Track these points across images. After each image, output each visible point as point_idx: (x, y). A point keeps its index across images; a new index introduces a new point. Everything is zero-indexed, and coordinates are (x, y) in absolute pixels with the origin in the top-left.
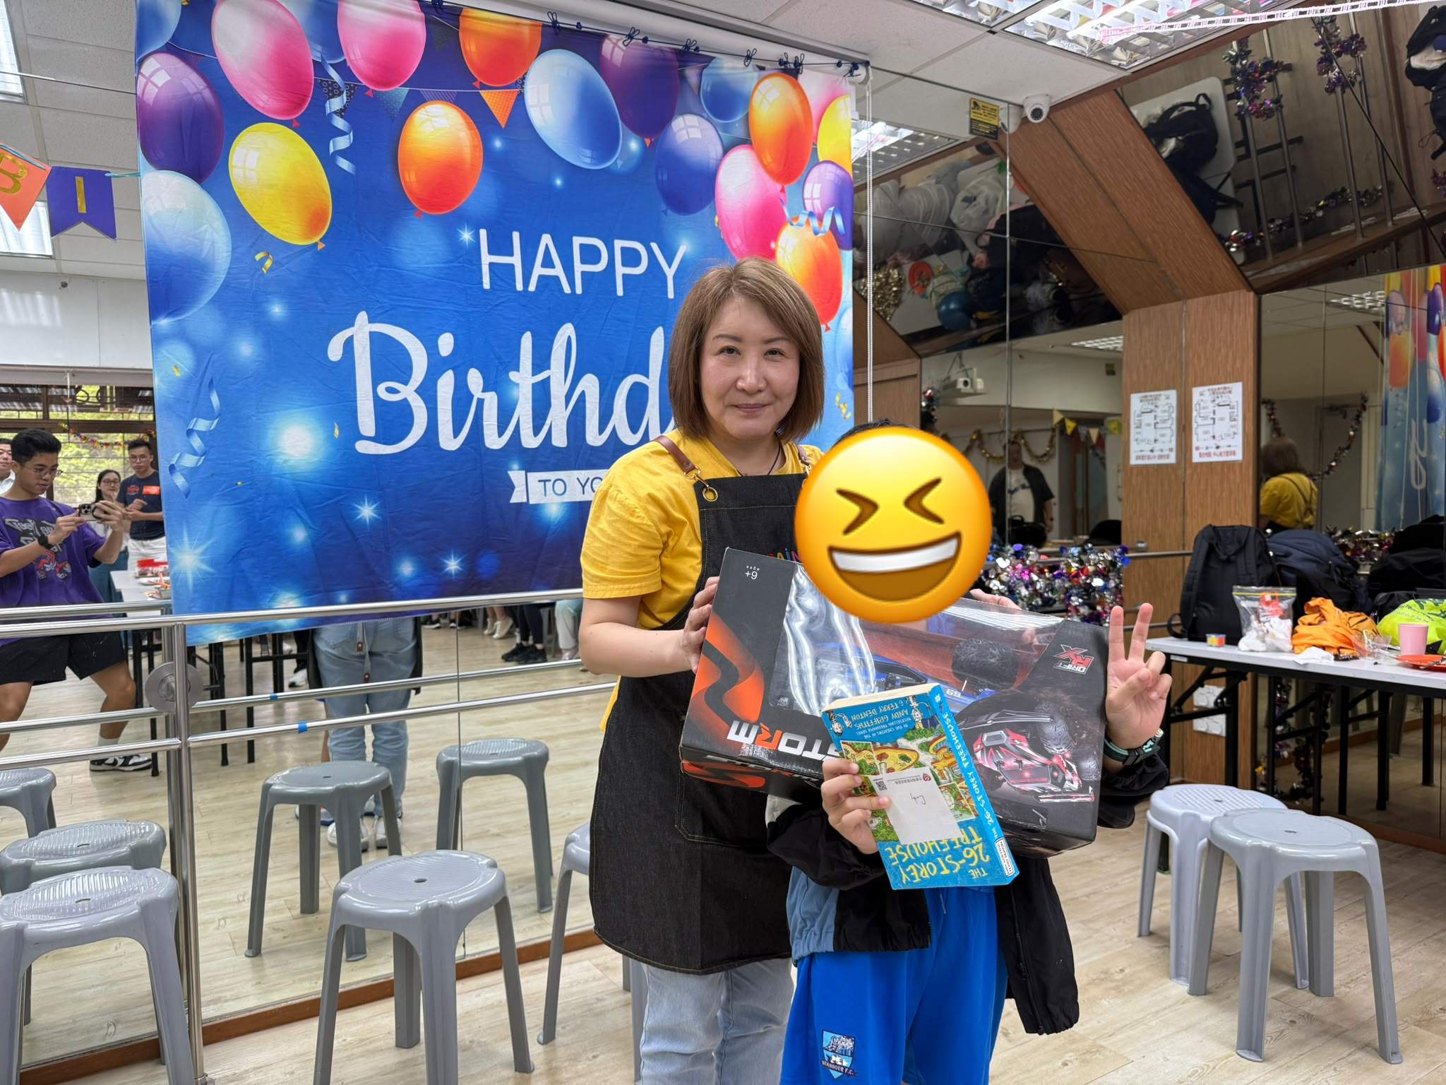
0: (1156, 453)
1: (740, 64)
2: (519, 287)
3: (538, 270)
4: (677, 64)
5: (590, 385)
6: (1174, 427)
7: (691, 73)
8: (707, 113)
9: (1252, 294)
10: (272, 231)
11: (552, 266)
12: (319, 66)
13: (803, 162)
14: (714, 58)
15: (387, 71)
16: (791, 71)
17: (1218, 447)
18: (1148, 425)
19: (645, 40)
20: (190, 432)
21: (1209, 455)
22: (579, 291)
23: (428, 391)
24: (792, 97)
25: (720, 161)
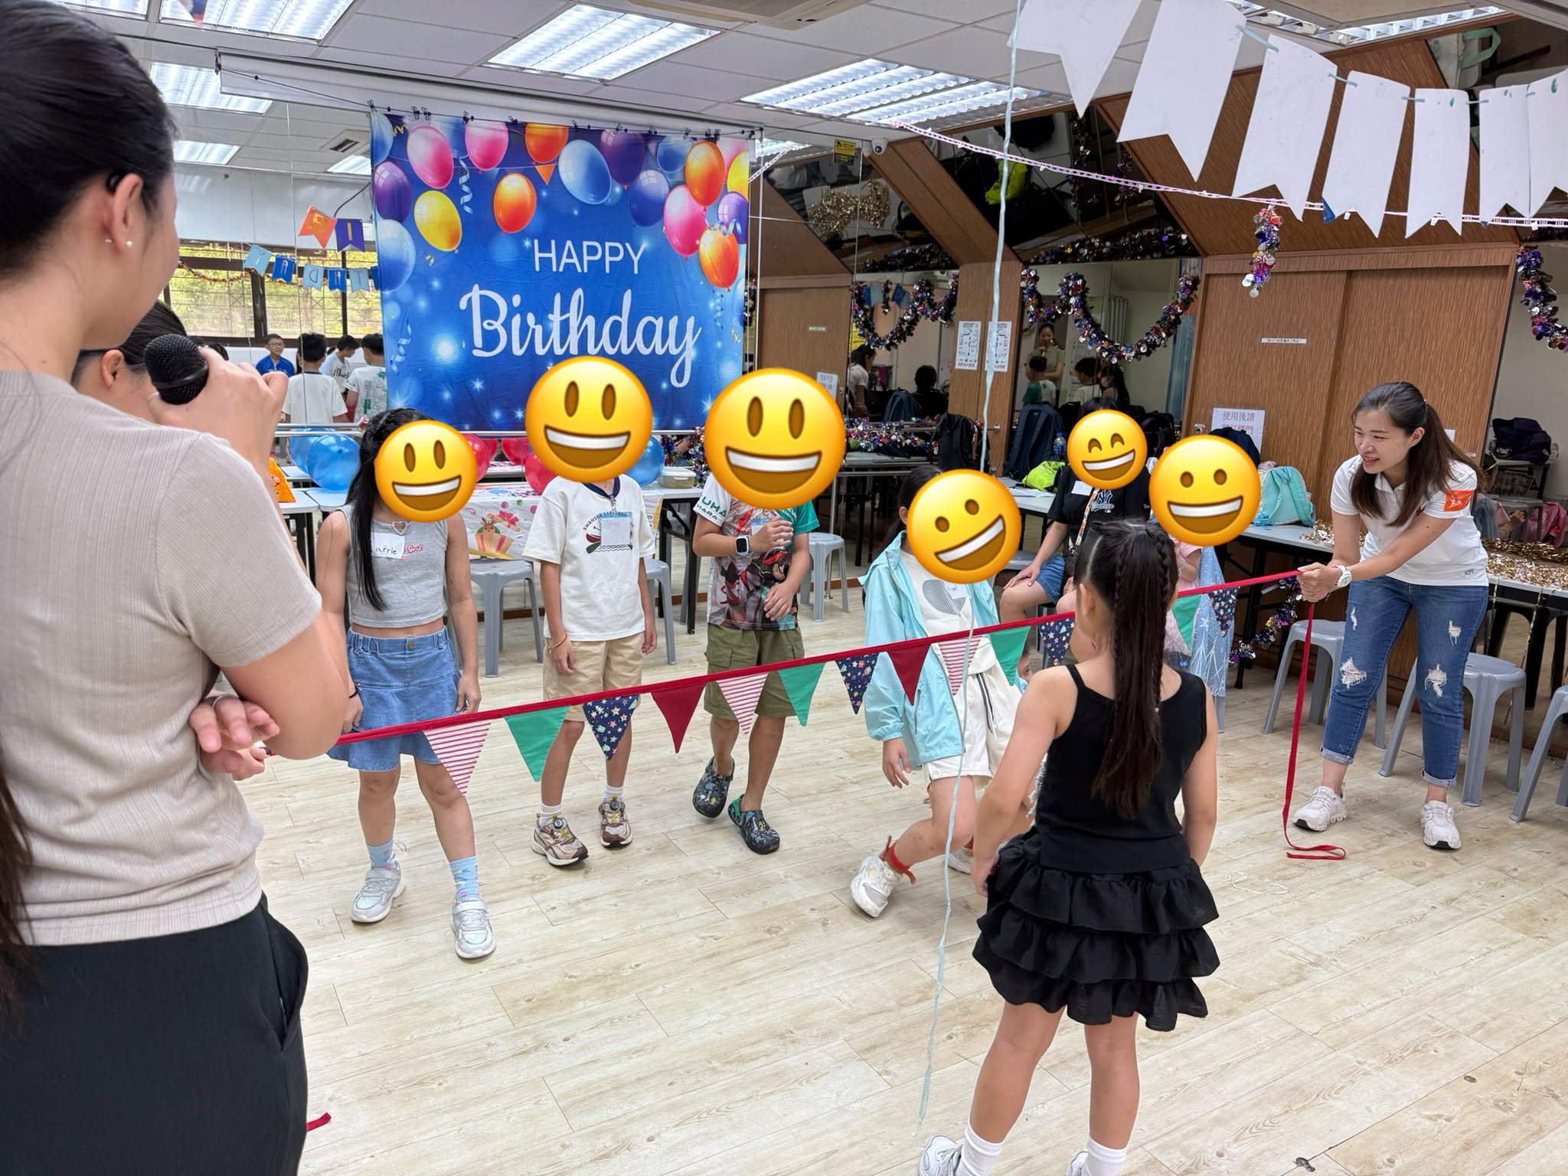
0: (967, 362)
1: (681, 136)
2: (554, 269)
3: (564, 260)
4: (644, 142)
5: (590, 321)
6: (978, 346)
7: (652, 146)
8: (661, 168)
9: (1021, 265)
10: (434, 245)
11: (572, 258)
12: (456, 160)
13: (718, 194)
14: (666, 135)
15: (488, 161)
16: (712, 139)
17: (997, 362)
18: (966, 343)
19: (626, 128)
20: (399, 345)
21: (992, 366)
22: (586, 270)
23: (507, 325)
24: (713, 155)
25: (667, 196)
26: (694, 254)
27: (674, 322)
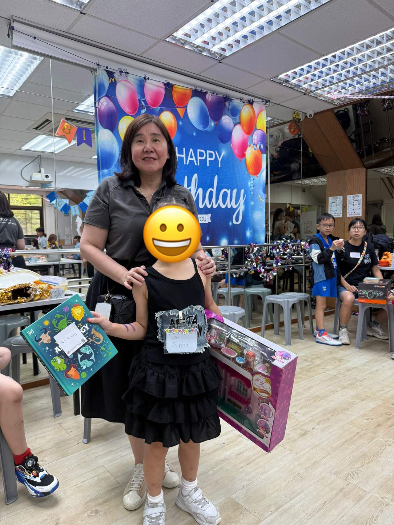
0: (336, 214)
1: (239, 101)
2: (185, 163)
3: (189, 159)
4: (224, 101)
5: (200, 191)
6: (342, 207)
7: (227, 104)
8: (230, 115)
9: (365, 169)
11: (192, 158)
12: (140, 101)
13: (252, 130)
14: (232, 99)
15: (155, 103)
16: (251, 103)
17: (355, 212)
18: (334, 206)
19: (217, 94)
21: (352, 215)
22: (198, 165)
24: (251, 111)
25: (233, 128)
26: (244, 158)
27: (235, 191)
